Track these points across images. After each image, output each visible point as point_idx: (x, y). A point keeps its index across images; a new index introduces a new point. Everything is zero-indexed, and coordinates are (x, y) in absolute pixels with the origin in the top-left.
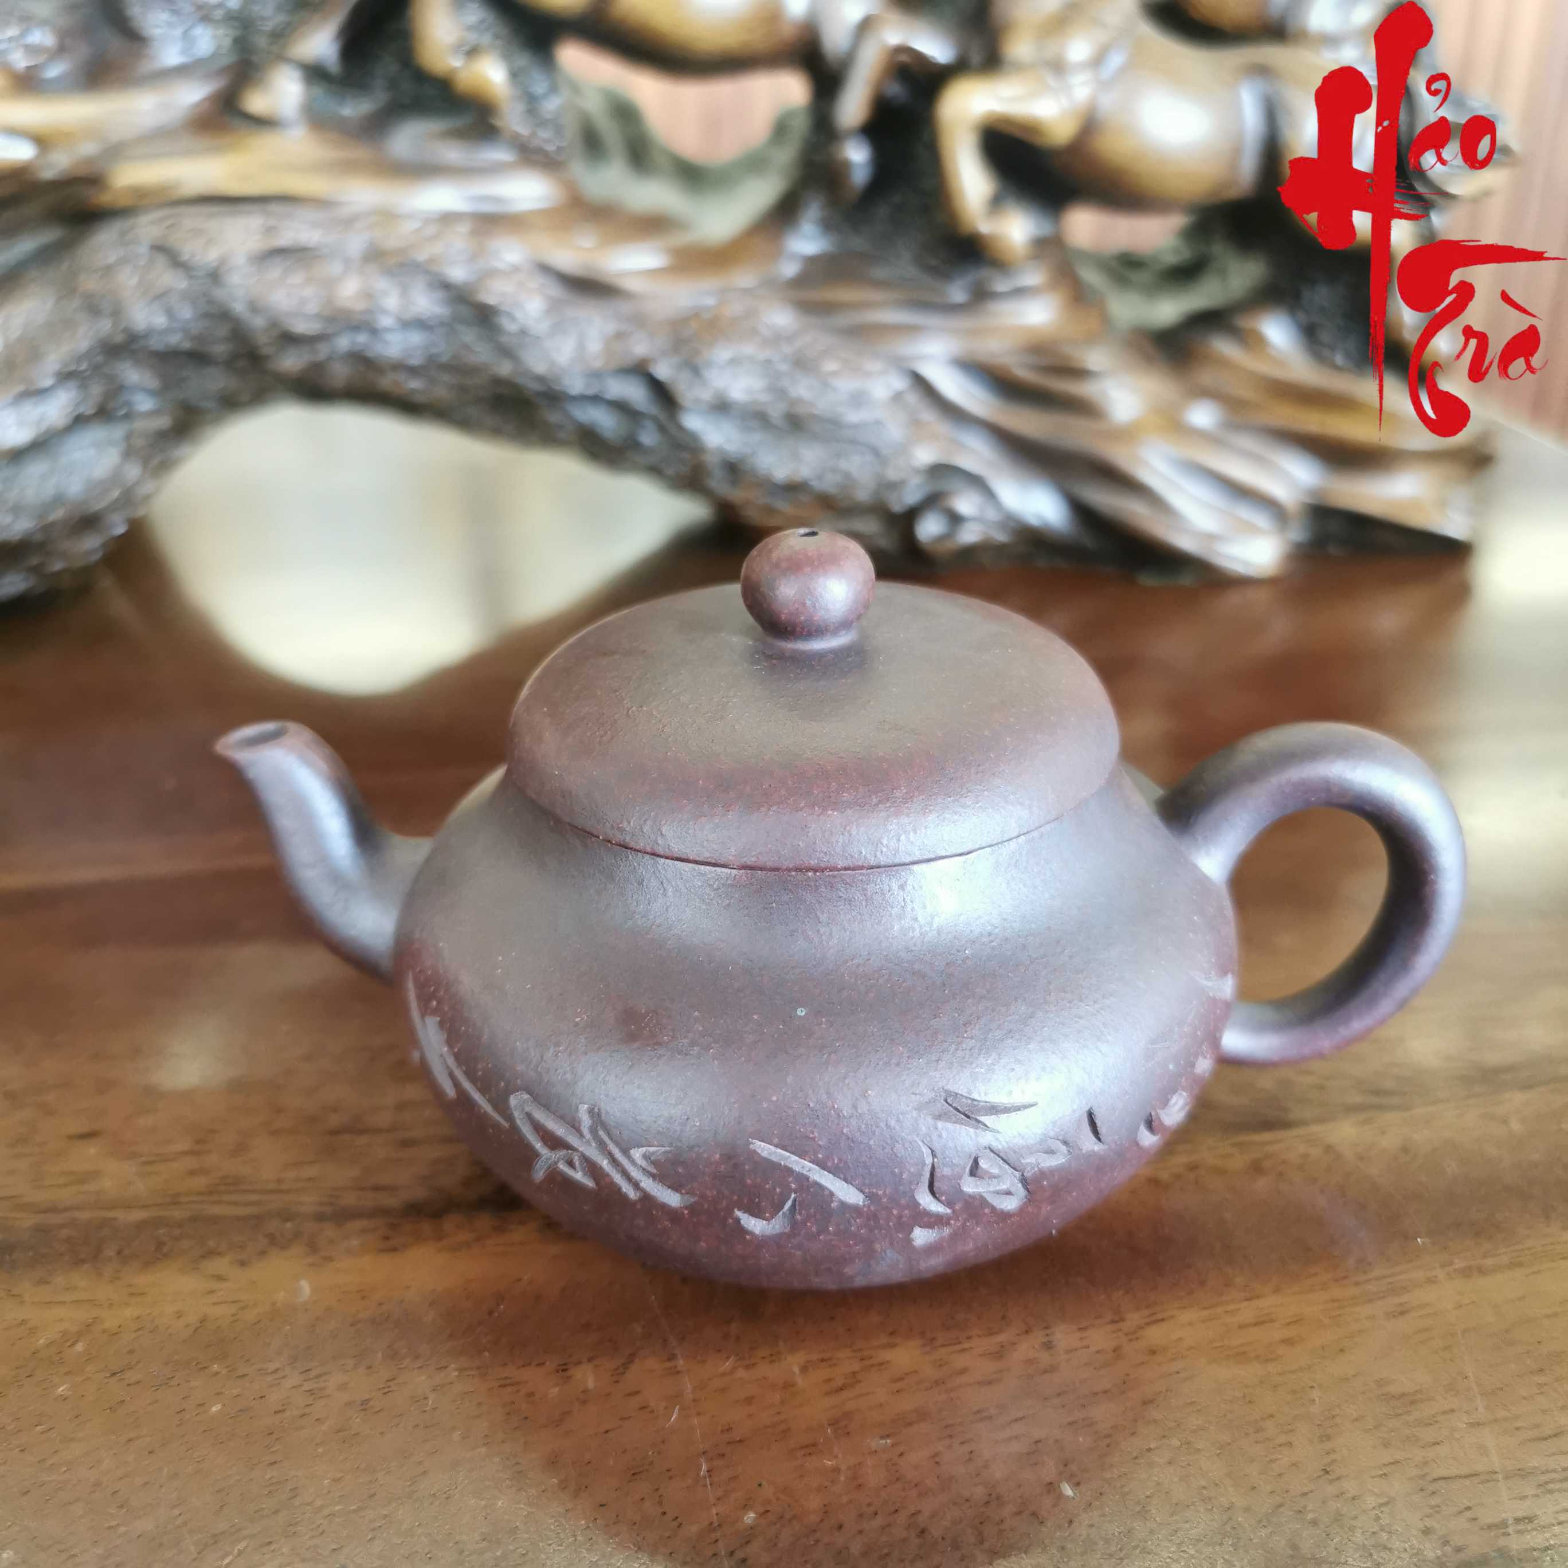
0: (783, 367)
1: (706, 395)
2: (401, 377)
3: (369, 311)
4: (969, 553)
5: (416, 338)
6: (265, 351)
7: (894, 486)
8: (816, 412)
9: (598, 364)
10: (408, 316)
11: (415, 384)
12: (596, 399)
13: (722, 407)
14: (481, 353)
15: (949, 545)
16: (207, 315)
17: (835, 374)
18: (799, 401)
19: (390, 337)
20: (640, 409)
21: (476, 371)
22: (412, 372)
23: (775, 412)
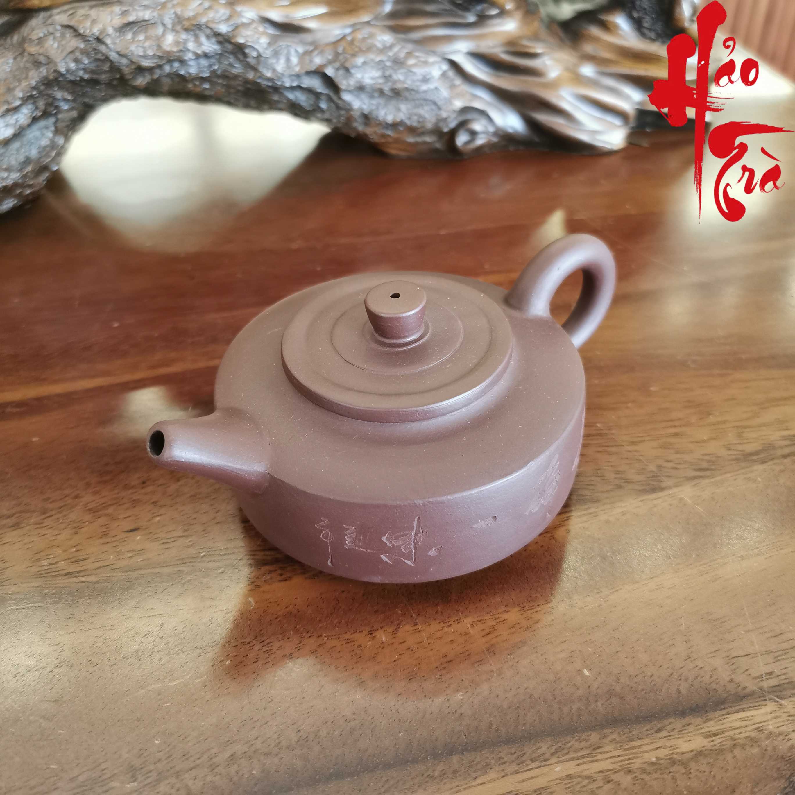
0: (388, 64)
1: (352, 82)
2: (197, 83)
3: (180, 51)
4: (480, 148)
5: (204, 62)
6: (129, 77)
7: (445, 120)
8: (406, 86)
9: (297, 69)
10: (199, 52)
11: (207, 86)
12: (299, 87)
13: (361, 88)
14: (238, 69)
15: (472, 146)
16: (96, 60)
17: (415, 65)
18: (399, 81)
19: (192, 63)
20: (319, 91)
21: (236, 77)
22: (203, 80)
23: (386, 89)
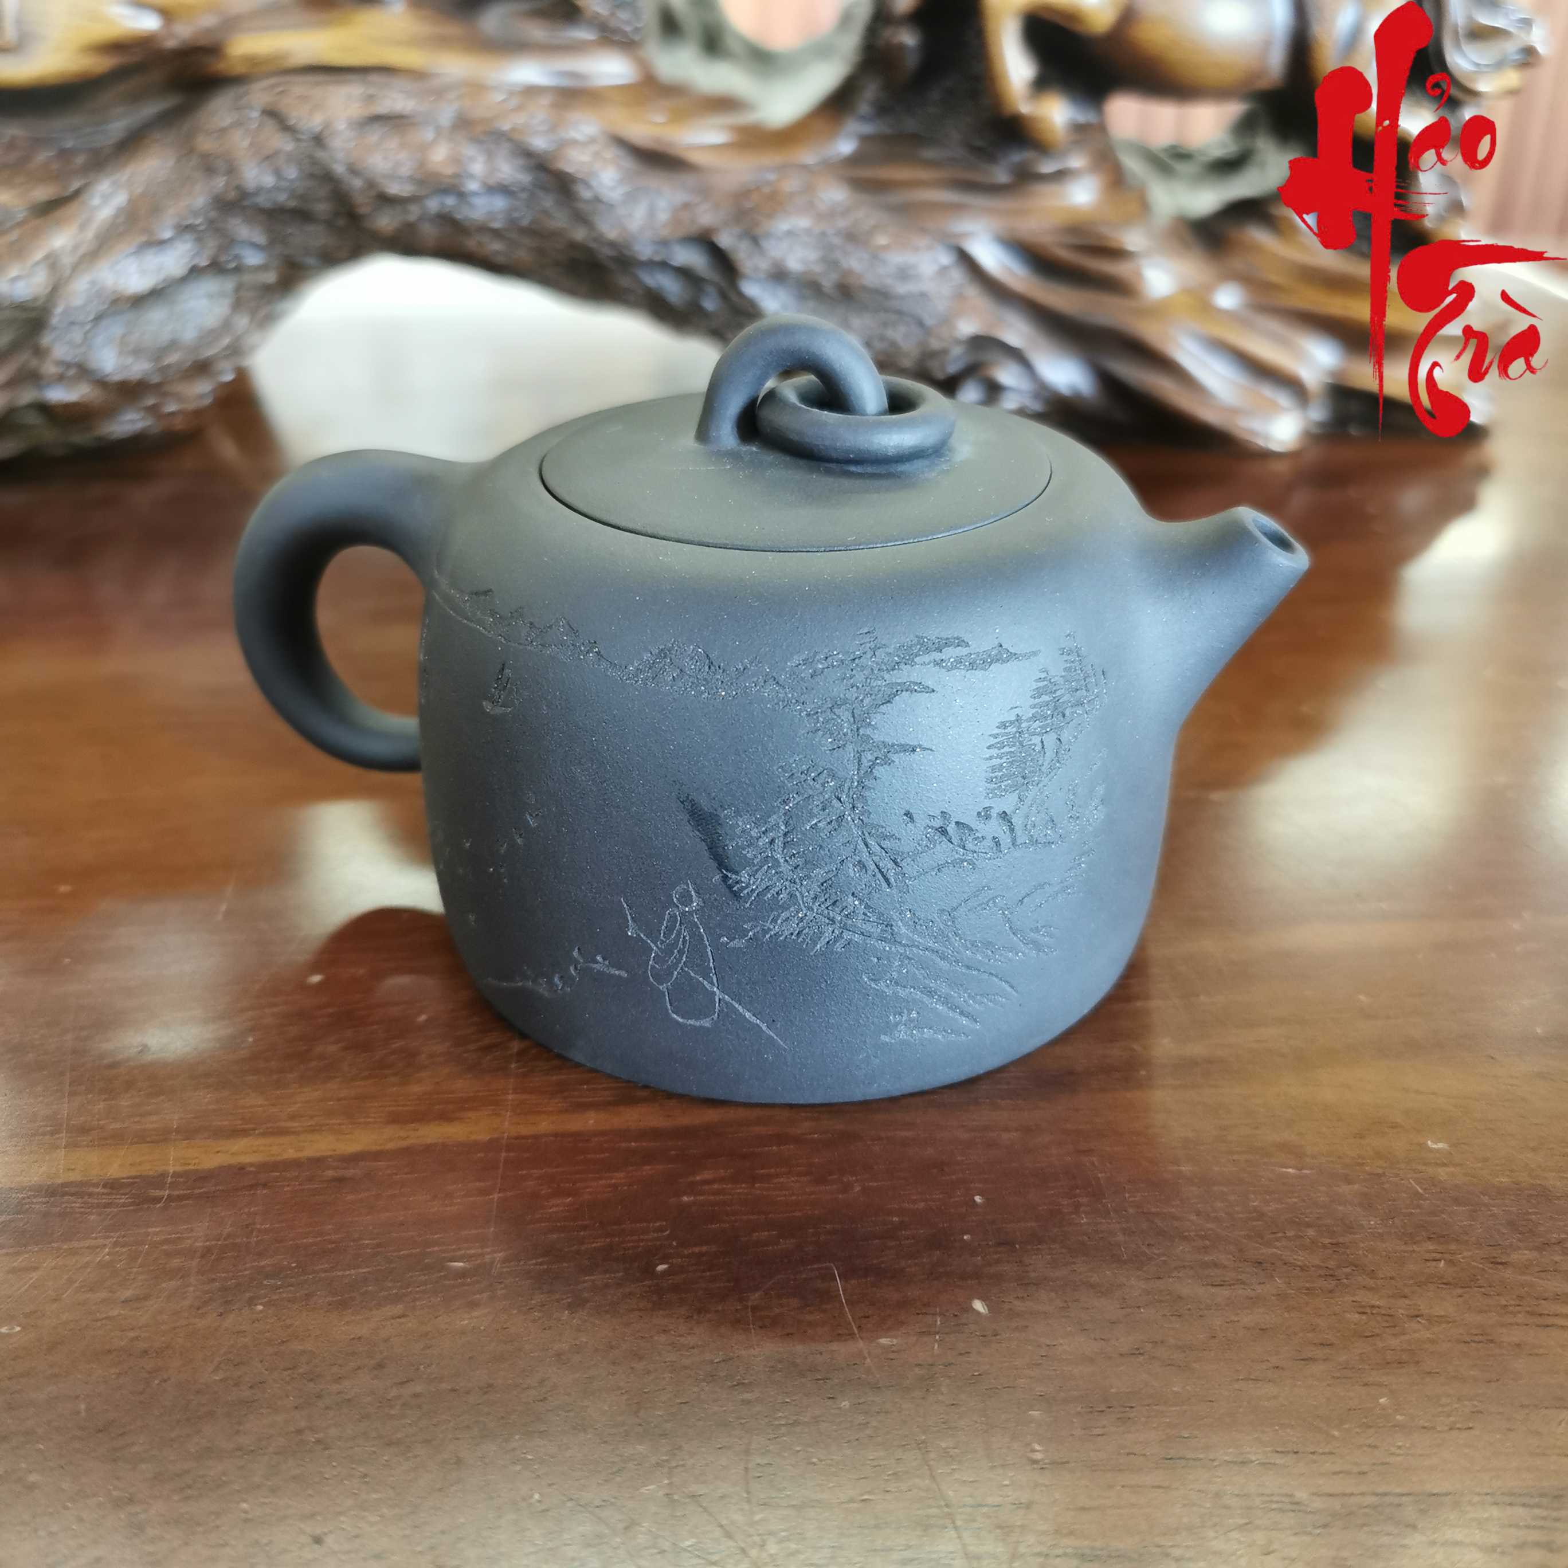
0: (837, 241)
1: (765, 264)
2: (484, 238)
3: (457, 176)
5: (499, 203)
6: (363, 210)
7: (933, 354)
8: (864, 283)
9: (665, 232)
10: (492, 181)
11: (497, 246)
12: (665, 264)
13: (779, 277)
14: (559, 220)
16: (311, 176)
17: (885, 248)
18: (850, 272)
19: (475, 201)
20: (703, 276)
21: (554, 234)
22: (496, 233)
23: (828, 283)
